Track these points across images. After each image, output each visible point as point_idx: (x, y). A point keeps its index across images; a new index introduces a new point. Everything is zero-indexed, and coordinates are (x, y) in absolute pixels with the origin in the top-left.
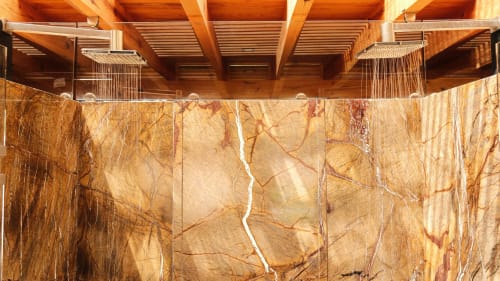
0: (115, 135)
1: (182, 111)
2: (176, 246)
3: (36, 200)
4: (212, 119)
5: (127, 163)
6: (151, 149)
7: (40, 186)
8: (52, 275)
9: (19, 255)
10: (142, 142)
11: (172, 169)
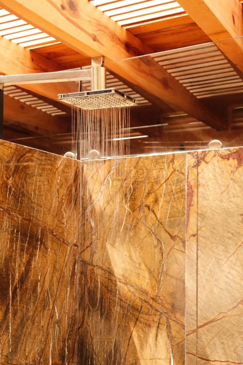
0: (118, 199)
1: (197, 165)
2: (189, 347)
3: (27, 271)
4: (236, 174)
5: (132, 234)
6: (158, 216)
7: (32, 256)
8: (46, 360)
9: (7, 328)
10: (149, 207)
11: (184, 242)
